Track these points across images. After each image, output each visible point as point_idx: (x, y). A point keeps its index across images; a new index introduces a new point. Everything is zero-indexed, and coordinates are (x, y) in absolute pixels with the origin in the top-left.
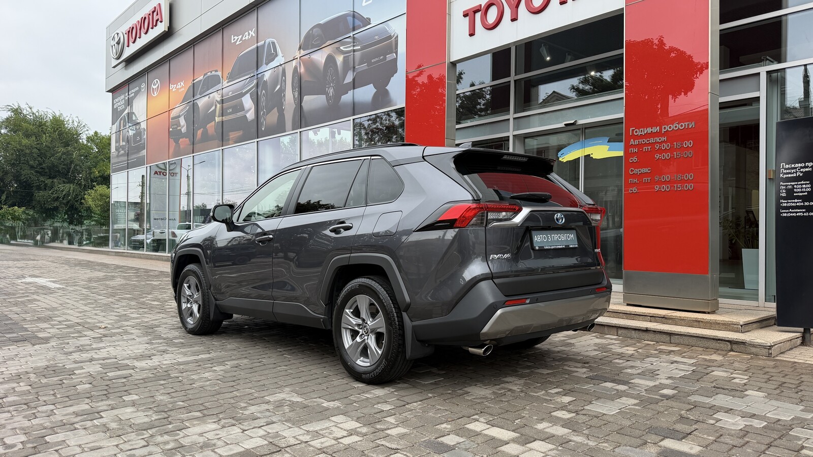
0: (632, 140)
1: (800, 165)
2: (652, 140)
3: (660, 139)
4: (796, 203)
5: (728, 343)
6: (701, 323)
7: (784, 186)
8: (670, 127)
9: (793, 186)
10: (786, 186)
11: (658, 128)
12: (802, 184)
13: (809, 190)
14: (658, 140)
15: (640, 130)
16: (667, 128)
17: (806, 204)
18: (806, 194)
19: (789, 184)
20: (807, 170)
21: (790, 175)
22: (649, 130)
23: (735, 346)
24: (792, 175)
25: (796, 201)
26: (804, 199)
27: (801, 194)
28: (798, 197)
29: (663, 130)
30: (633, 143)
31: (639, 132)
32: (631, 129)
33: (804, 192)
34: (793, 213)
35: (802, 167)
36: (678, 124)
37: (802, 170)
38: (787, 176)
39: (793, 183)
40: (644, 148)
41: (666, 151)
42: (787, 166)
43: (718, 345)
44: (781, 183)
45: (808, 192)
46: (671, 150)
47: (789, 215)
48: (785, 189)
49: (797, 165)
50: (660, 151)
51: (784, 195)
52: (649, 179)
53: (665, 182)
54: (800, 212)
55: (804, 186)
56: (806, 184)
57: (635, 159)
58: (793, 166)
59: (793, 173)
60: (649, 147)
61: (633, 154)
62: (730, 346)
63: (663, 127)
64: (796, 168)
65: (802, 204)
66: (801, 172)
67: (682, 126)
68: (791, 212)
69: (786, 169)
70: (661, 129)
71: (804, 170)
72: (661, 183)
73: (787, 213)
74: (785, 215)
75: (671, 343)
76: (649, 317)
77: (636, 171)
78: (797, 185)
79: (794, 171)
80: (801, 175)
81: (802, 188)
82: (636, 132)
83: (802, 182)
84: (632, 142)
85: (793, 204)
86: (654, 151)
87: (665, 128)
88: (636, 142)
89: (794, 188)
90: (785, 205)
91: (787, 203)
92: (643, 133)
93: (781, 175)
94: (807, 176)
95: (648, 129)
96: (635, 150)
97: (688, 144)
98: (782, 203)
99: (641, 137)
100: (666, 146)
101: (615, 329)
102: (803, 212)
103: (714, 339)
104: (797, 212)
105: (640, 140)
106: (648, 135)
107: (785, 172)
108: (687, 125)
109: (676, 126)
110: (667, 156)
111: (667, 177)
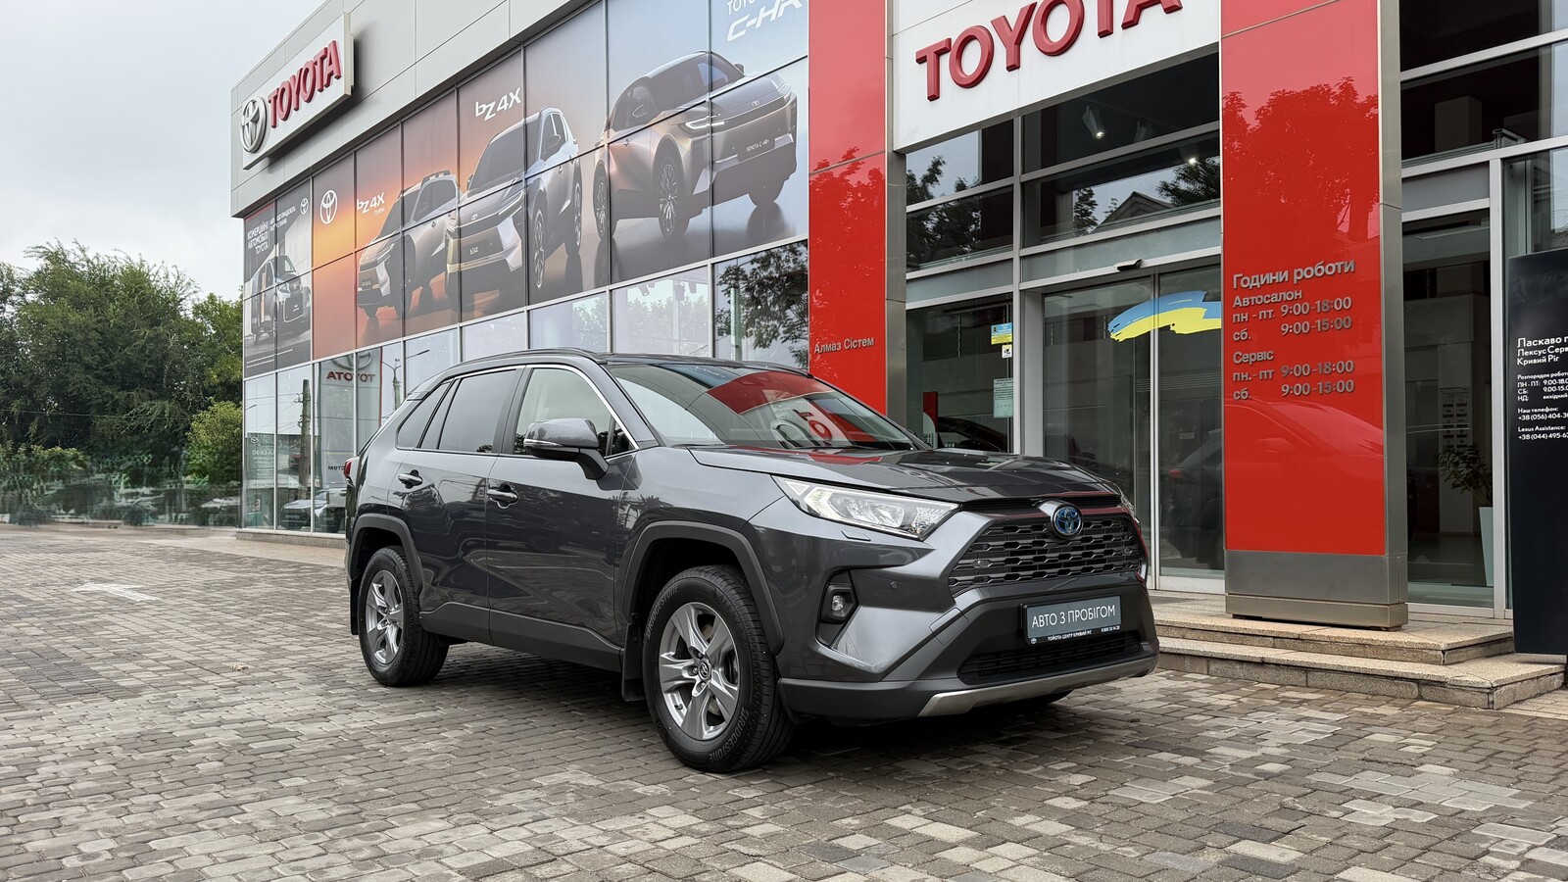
0: (1238, 298)
1: (1553, 341)
2: (1275, 298)
3: (1290, 295)
4: (1548, 414)
5: (1414, 685)
6: (1368, 649)
7: (1524, 381)
8: (1309, 272)
9: (1541, 380)
10: (1529, 381)
11: (1286, 273)
12: (1557, 378)
14: (1286, 297)
15: (1253, 277)
16: (1304, 273)
19: (1535, 377)
21: (1535, 361)
22: (1269, 278)
23: (1425, 690)
24: (1539, 361)
25: (1547, 410)
27: (1556, 397)
28: (1551, 403)
29: (1296, 278)
30: (1239, 303)
31: (1251, 282)
32: (1235, 276)
33: (1562, 393)
34: (1542, 433)
35: (1557, 345)
36: (1324, 265)
37: (1557, 350)
38: (1530, 362)
39: (1542, 376)
40: (1261, 312)
41: (1301, 317)
42: (1530, 343)
43: (1395, 688)
44: (1519, 376)
46: (1311, 316)
47: (1534, 437)
48: (1527, 388)
49: (1548, 341)
50: (1290, 318)
51: (1524, 399)
52: (1270, 371)
53: (1301, 379)
54: (1556, 431)
55: (1562, 381)
56: (1564, 378)
57: (1243, 334)
58: (1540, 342)
59: (1541, 357)
60: (1270, 311)
61: (1240, 325)
62: (1417, 690)
63: (1296, 271)
64: (1546, 347)
65: (1559, 416)
66: (1557, 354)
67: (1330, 269)
68: (1538, 432)
69: (1528, 349)
70: (1291, 276)
71: (1561, 350)
72: (1292, 379)
73: (1531, 433)
74: (1528, 437)
75: (1307, 686)
76: (1271, 639)
77: (1246, 357)
78: (1548, 379)
79: (1543, 352)
80: (1556, 359)
81: (1557, 385)
82: (1245, 282)
83: (1559, 374)
84: (1238, 301)
85: (1542, 417)
86: (1279, 319)
87: (1299, 274)
88: (1246, 302)
89: (1543, 385)
90: (1527, 417)
91: (1530, 414)
92: (1258, 284)
93: (1519, 361)
95: (1267, 276)
96: (1243, 318)
97: (1343, 303)
98: (1521, 414)
99: (1254, 291)
100: (1301, 308)
101: (1204, 661)
102: (1561, 432)
103: (1387, 677)
104: (1549, 432)
105: (1252, 298)
106: (1267, 288)
107: (1526, 353)
108: (1339, 267)
109: (1319, 269)
110: (1303, 327)
111: (1304, 369)
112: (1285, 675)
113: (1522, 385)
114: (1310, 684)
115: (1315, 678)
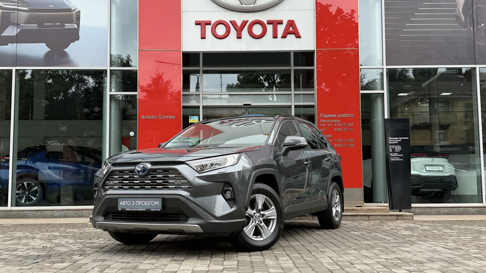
0: (321, 120)
1: (396, 138)
2: (332, 121)
3: (337, 121)
4: (396, 155)
5: (396, 216)
7: (391, 147)
8: (342, 116)
9: (394, 147)
10: (392, 147)
11: (335, 115)
12: (398, 147)
13: (400, 149)
14: (335, 121)
16: (340, 116)
17: (400, 155)
18: (399, 151)
19: (393, 146)
20: (399, 141)
21: (393, 143)
22: (331, 116)
23: (399, 217)
24: (394, 143)
25: (396, 154)
26: (399, 153)
27: (397, 151)
28: (397, 152)
29: (338, 117)
30: (322, 121)
31: (326, 116)
32: (321, 114)
33: (399, 150)
34: (395, 159)
35: (397, 139)
36: (346, 114)
37: (397, 140)
38: (392, 143)
39: (394, 146)
40: (328, 124)
41: (340, 127)
42: (391, 139)
43: (391, 218)
44: (390, 146)
45: (400, 150)
46: (343, 127)
47: (394, 160)
48: (392, 149)
49: (395, 138)
50: (337, 127)
51: (391, 151)
52: (331, 140)
53: (340, 143)
54: (398, 159)
55: (399, 148)
56: (399, 147)
57: (323, 130)
58: (394, 138)
59: (394, 142)
60: (331, 124)
61: (322, 127)
63: (338, 115)
64: (395, 140)
65: (398, 155)
66: (397, 141)
67: (347, 115)
68: (394, 159)
69: (391, 140)
70: (337, 116)
71: (398, 141)
72: (337, 143)
73: (393, 159)
74: (392, 160)
78: (396, 147)
79: (394, 140)
80: (397, 143)
81: (398, 148)
82: (324, 116)
83: (398, 146)
84: (321, 121)
85: (395, 155)
86: (334, 127)
87: (339, 116)
88: (324, 121)
89: (395, 148)
90: (392, 155)
91: (393, 155)
92: (327, 117)
93: (389, 142)
94: (399, 144)
96: (323, 125)
97: (351, 124)
98: (391, 155)
99: (327, 118)
100: (339, 125)
102: (399, 159)
104: (396, 159)
105: (326, 120)
106: (330, 118)
107: (391, 141)
108: (350, 115)
109: (344, 115)
110: (340, 129)
111: (340, 140)
112: (362, 218)
113: (391, 148)
114: (369, 219)
115: (370, 218)
